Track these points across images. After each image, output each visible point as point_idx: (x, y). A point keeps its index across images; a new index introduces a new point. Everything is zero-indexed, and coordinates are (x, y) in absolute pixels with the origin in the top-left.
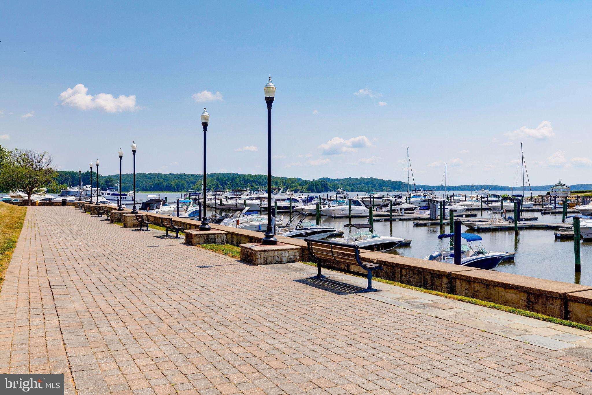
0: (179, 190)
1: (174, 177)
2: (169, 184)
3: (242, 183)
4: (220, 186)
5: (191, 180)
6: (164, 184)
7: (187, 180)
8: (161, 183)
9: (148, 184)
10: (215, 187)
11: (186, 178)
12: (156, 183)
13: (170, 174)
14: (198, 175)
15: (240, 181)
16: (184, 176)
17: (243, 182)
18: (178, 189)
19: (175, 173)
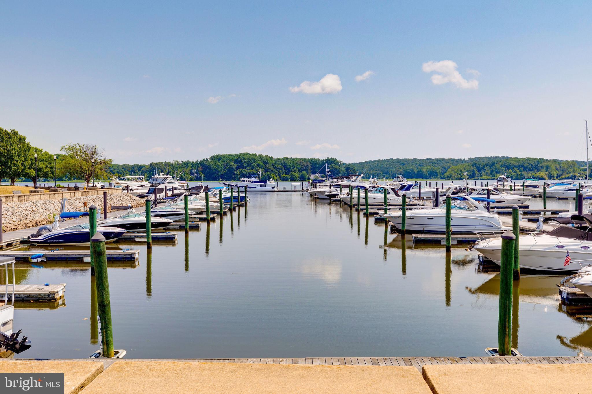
0: (432, 178)
1: (430, 163)
2: (421, 171)
3: (503, 168)
4: (477, 172)
5: (449, 165)
6: (416, 171)
7: (444, 165)
8: (412, 170)
9: (397, 171)
10: (471, 174)
11: (444, 163)
12: (407, 170)
13: (427, 159)
14: (458, 159)
15: (502, 166)
16: (443, 161)
17: (505, 167)
18: (430, 177)
19: (433, 158)
